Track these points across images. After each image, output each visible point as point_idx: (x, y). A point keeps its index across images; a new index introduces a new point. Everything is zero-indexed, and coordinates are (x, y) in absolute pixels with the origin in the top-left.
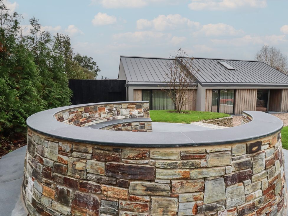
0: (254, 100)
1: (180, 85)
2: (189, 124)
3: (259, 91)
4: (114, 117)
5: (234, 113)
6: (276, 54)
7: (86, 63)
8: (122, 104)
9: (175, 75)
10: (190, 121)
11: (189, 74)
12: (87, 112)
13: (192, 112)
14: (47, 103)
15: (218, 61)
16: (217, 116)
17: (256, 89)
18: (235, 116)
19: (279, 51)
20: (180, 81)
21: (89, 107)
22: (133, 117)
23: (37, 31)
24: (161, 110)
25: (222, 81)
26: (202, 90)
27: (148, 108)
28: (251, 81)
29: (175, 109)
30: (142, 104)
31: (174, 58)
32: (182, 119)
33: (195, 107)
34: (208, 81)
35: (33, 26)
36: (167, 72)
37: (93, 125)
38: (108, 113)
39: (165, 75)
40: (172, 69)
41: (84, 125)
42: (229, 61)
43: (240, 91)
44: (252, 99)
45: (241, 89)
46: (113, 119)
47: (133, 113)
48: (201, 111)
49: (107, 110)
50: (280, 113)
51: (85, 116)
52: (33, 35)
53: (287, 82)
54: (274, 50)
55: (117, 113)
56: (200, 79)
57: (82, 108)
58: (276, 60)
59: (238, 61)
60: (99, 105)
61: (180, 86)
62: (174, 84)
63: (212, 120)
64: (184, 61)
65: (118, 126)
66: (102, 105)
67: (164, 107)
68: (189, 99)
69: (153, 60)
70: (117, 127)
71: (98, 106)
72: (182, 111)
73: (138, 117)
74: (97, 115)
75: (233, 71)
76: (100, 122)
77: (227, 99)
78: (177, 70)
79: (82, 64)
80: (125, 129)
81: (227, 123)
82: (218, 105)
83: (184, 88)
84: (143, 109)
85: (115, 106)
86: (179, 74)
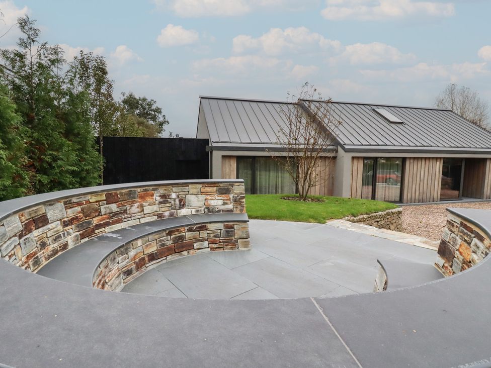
0: (437, 176)
1: (306, 150)
2: (324, 225)
3: (446, 161)
4: (172, 211)
5: (401, 200)
6: (469, 99)
7: (145, 109)
8: (190, 186)
9: (298, 131)
10: (324, 218)
11: (322, 129)
12: (112, 203)
13: (327, 199)
14: (49, 181)
15: (374, 109)
16: (374, 207)
17: (440, 158)
18: (403, 205)
19: (475, 94)
20: (306, 142)
21: (118, 192)
22: (212, 212)
23: (33, 41)
24: (270, 195)
25: (381, 143)
26: (345, 159)
27: (241, 193)
28: (433, 145)
29: (296, 193)
30: (230, 185)
31: (296, 101)
32: (310, 213)
33: (332, 189)
34: (356, 142)
35: (24, 32)
36: (283, 125)
37: (124, 229)
38: (160, 203)
39: (279, 130)
40: (291, 121)
41: (103, 229)
42: (392, 108)
43: (412, 161)
44: (434, 175)
45: (414, 158)
46: (171, 215)
47: (213, 203)
48: (343, 197)
49: (158, 198)
50: (483, 201)
51: (108, 211)
52: (23, 49)
53: (489, 147)
54: (466, 92)
55: (180, 203)
56: (342, 139)
57: (101, 195)
58: (470, 108)
59: (407, 109)
60: (140, 187)
61: (305, 152)
62: (295, 147)
63: (365, 216)
64: (313, 107)
65: (178, 231)
66: (146, 188)
67: (276, 187)
68: (323, 175)
69: (259, 104)
70: (176, 233)
71: (139, 190)
72: (309, 196)
73: (223, 211)
74: (135, 209)
75: (400, 126)
76: (141, 222)
77: (390, 174)
78: (300, 122)
79: (138, 111)
80: (193, 236)
81: (393, 222)
82: (372, 185)
83: (312, 155)
84: (232, 195)
85: (175, 189)
86: (304, 129)
